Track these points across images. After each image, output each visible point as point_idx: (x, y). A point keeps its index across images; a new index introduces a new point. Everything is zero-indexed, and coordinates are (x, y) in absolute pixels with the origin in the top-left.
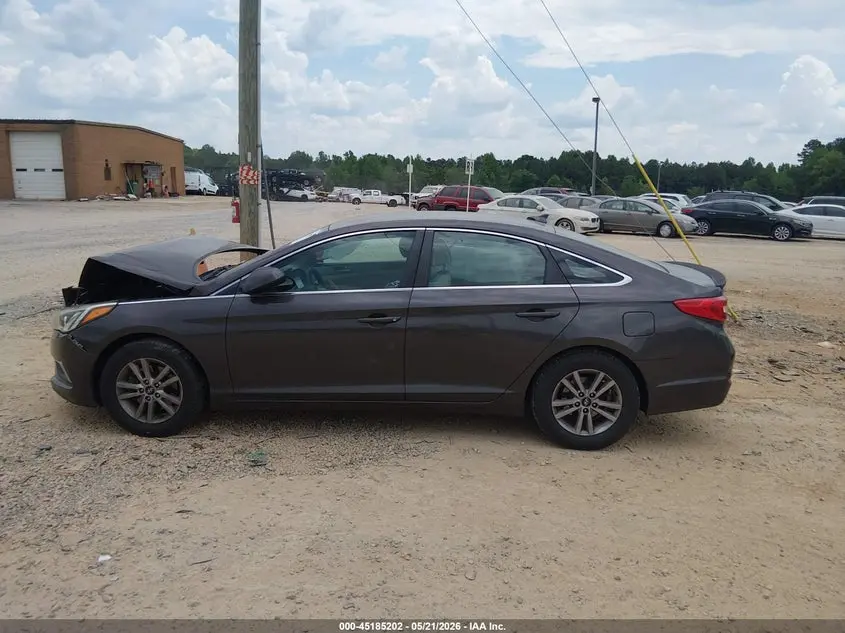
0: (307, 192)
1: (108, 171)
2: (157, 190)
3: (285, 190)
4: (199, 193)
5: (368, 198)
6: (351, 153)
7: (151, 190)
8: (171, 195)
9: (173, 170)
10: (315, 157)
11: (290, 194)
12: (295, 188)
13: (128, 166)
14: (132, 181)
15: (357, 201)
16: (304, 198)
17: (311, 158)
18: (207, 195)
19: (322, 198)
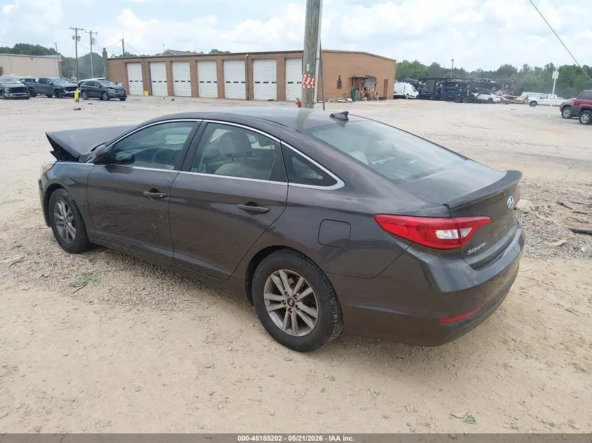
0: (492, 96)
1: (340, 83)
2: (371, 95)
3: (476, 95)
4: (403, 97)
5: (544, 101)
6: (552, 65)
7: (367, 95)
8: (380, 99)
9: (386, 82)
10: (519, 68)
11: (479, 97)
12: (484, 93)
13: (354, 79)
14: (355, 90)
15: (533, 104)
16: (490, 101)
17: (516, 70)
18: (409, 98)
19: (510, 101)
